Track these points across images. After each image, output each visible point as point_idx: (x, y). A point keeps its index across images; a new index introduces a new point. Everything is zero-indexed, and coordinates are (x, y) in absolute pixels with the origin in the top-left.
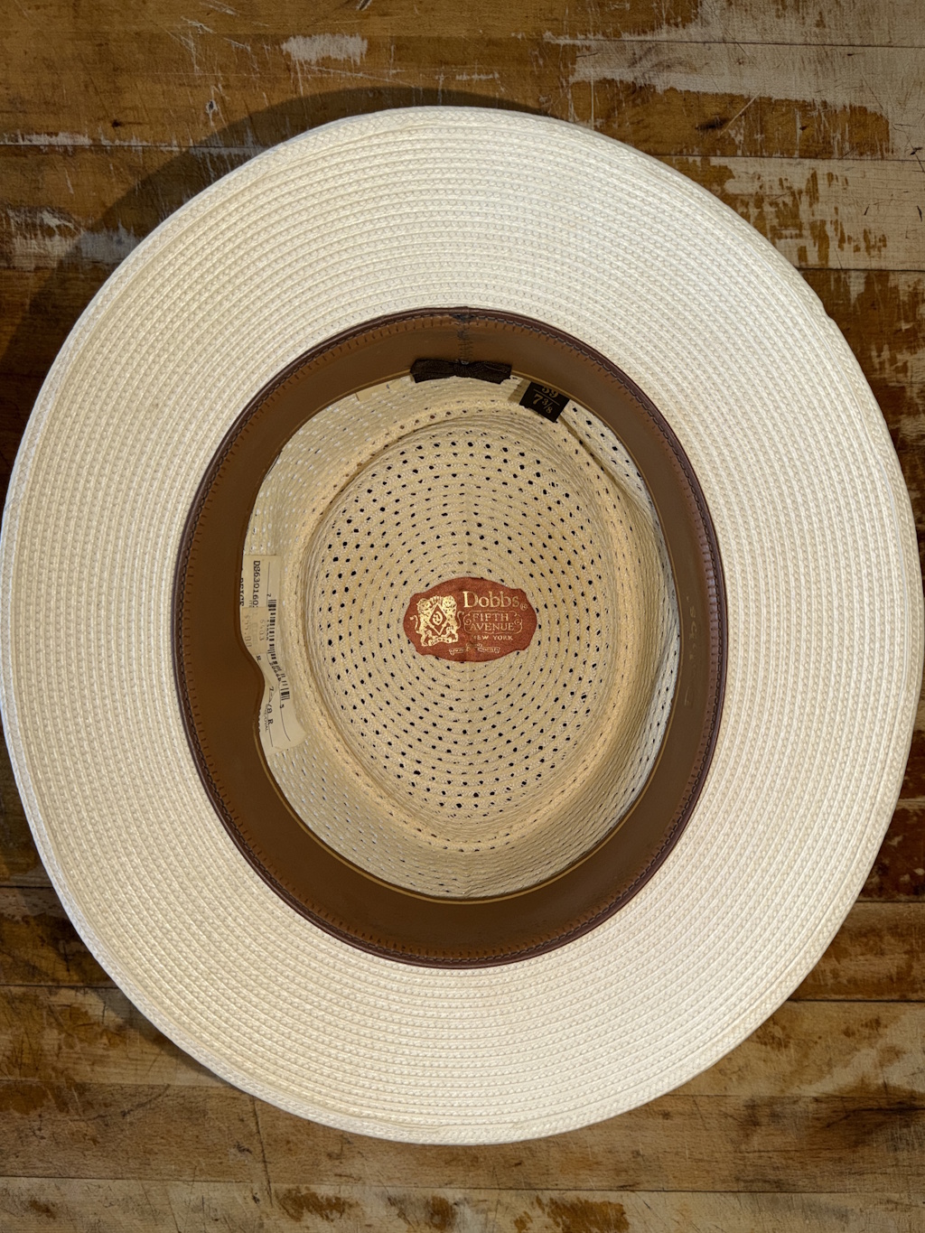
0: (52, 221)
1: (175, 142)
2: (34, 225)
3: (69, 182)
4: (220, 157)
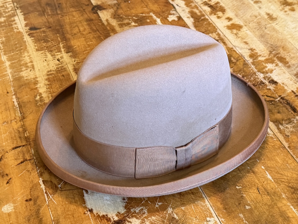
0: (38, 97)
1: (10, 83)
2: (40, 100)
3: (26, 97)
4: (12, 76)
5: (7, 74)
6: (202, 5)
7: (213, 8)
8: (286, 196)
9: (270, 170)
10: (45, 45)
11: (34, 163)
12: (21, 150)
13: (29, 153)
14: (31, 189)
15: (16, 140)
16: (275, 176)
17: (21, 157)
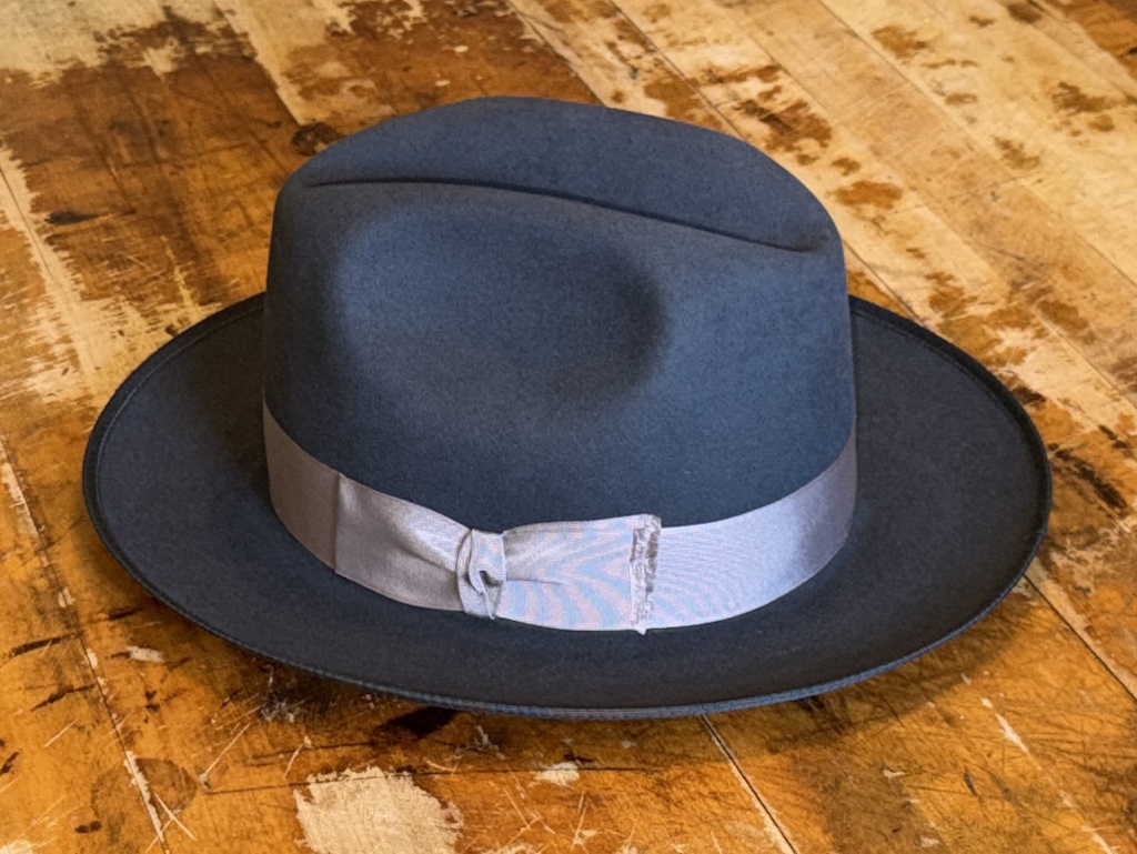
6: (736, 116)
7: (780, 126)
8: (1078, 803)
9: (1015, 712)
12: (47, 656)
13: (79, 666)
15: (25, 620)
16: (1033, 733)
17: (48, 681)
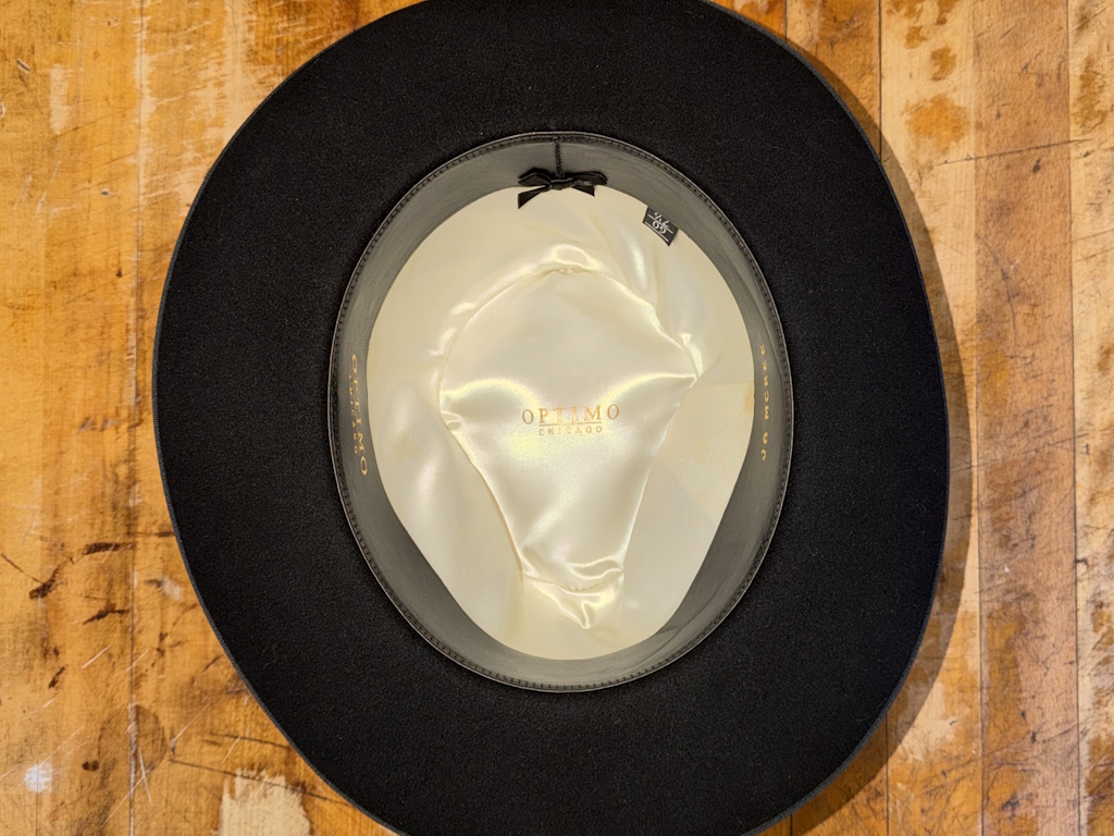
5: (135, 166)
10: (285, 29)
11: (130, 629)
12: (107, 561)
13: (126, 583)
14: (103, 729)
15: (102, 513)
17: (101, 593)
